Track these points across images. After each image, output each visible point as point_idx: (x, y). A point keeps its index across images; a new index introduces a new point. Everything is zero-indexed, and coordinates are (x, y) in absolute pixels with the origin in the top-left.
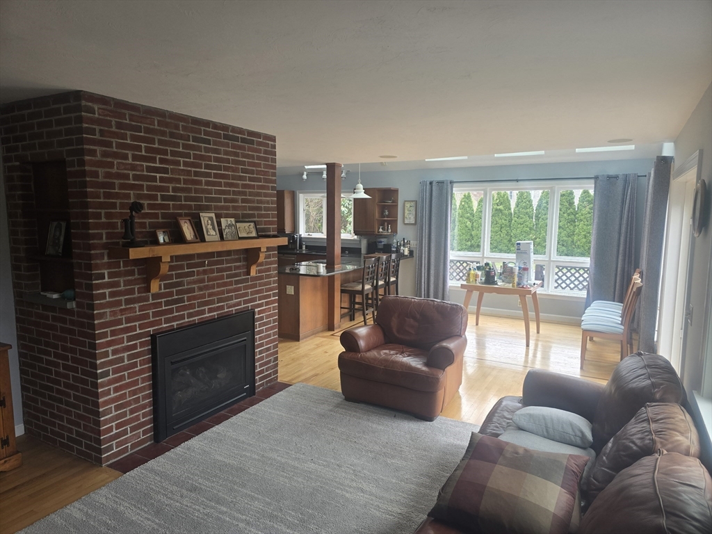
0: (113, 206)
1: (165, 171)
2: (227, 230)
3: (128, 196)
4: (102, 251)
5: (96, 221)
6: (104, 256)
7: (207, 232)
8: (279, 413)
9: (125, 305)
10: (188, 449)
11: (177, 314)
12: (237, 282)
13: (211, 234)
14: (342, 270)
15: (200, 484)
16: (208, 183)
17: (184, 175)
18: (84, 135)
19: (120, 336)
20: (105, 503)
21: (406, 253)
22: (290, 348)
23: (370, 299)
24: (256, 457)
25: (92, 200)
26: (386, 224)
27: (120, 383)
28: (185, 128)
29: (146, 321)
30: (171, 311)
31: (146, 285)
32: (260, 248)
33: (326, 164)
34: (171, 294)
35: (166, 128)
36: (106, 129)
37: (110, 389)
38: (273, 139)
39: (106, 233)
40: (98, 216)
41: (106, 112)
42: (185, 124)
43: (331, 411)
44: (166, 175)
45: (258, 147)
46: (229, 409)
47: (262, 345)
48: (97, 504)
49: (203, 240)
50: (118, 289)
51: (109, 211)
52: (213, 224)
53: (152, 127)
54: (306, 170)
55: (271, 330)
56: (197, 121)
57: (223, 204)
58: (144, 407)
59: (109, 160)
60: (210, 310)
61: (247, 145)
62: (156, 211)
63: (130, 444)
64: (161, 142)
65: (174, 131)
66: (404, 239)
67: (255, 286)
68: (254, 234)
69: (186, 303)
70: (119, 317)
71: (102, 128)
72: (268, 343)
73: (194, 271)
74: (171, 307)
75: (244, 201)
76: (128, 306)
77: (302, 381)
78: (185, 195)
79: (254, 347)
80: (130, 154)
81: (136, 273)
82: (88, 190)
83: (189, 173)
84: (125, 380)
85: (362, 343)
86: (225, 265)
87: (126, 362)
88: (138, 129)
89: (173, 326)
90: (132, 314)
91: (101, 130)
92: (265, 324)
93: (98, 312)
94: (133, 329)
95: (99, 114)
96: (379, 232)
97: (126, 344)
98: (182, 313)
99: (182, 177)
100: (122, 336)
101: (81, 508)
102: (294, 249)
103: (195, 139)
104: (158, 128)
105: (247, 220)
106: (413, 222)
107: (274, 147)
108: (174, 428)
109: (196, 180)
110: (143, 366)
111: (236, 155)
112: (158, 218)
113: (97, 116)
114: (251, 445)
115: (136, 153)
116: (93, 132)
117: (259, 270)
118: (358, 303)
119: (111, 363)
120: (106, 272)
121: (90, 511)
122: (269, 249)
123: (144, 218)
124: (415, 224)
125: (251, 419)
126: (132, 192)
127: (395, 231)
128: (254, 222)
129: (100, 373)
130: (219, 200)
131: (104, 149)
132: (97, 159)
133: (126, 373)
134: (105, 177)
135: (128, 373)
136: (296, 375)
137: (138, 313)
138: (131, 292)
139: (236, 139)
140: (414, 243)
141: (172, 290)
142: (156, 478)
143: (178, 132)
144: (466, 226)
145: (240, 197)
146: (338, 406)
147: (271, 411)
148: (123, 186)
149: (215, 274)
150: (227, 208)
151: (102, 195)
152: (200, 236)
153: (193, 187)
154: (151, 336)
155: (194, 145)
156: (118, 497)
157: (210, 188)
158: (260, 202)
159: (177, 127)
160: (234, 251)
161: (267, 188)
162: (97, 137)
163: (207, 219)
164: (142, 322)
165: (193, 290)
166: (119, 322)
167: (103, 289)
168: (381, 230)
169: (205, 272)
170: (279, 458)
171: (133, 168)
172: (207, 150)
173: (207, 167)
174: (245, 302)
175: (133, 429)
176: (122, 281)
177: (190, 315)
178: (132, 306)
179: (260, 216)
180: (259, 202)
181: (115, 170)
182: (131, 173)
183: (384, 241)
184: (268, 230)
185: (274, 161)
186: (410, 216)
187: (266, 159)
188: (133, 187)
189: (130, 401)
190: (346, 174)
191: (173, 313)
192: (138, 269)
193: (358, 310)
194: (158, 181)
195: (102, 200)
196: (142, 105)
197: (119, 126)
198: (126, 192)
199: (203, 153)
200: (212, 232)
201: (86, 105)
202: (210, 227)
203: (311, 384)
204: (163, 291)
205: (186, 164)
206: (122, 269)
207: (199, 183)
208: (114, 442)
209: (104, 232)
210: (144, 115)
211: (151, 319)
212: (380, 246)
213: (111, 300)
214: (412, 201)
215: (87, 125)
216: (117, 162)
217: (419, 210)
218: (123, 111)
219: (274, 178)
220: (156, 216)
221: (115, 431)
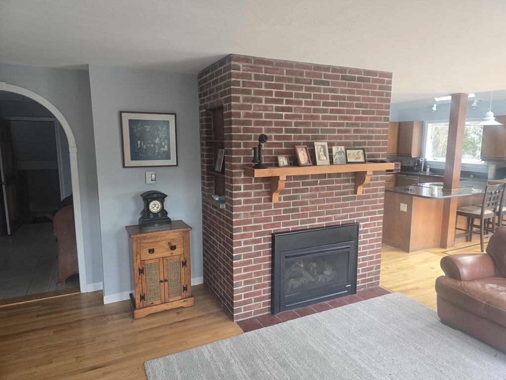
0: (249, 138)
1: (290, 109)
2: (337, 156)
3: (260, 130)
4: (240, 170)
5: (237, 149)
6: (241, 174)
7: (319, 157)
8: (372, 317)
9: (255, 210)
10: (291, 327)
11: (293, 220)
12: (344, 199)
13: (322, 158)
14: (459, 194)
15: (290, 361)
16: (324, 118)
17: (305, 112)
18: (232, 87)
19: (249, 232)
20: (225, 352)
22: (398, 257)
23: (491, 223)
24: (341, 353)
25: (235, 134)
27: (249, 266)
28: (308, 74)
29: (268, 223)
30: (288, 217)
31: (269, 197)
32: (366, 171)
33: (451, 95)
34: (289, 205)
35: (293, 75)
36: (248, 80)
37: (241, 269)
38: (389, 75)
39: (244, 158)
40: (239, 145)
41: (248, 68)
42: (308, 71)
43: (423, 329)
44: (290, 113)
45: (373, 84)
46: (331, 300)
47: (365, 253)
48: (220, 351)
49: (315, 163)
50: (249, 198)
51: (247, 141)
52: (324, 151)
53: (281, 76)
54: (436, 102)
55: (375, 242)
56: (318, 68)
57: (336, 134)
58: (264, 286)
59: (248, 103)
60: (320, 220)
61: (362, 83)
62: (280, 141)
63: (253, 310)
64: (288, 87)
65: (299, 77)
67: (361, 203)
68: (362, 160)
69: (300, 213)
70: (250, 218)
71: (244, 80)
72: (370, 253)
73: (308, 188)
74: (288, 214)
75: (355, 131)
76: (256, 211)
77: (401, 292)
78: (304, 128)
79: (356, 255)
80: (264, 98)
81: (263, 187)
82: (233, 126)
83: (308, 110)
84: (252, 264)
85: (464, 272)
86: (334, 185)
87: (253, 251)
88: (271, 79)
89: (289, 229)
90: (259, 217)
91: (243, 82)
92: (368, 236)
93: (236, 213)
94: (259, 228)
95: (243, 70)
97: (253, 238)
98: (296, 220)
99: (303, 114)
100: (252, 232)
101: (210, 350)
102: (417, 171)
103: (316, 82)
104: (287, 76)
105: (358, 147)
107: (390, 82)
108: (286, 306)
109: (314, 115)
110: (265, 255)
111: (352, 92)
112: (282, 147)
113: (241, 71)
114: (339, 340)
115: (268, 97)
116: (238, 84)
117: (366, 190)
118: (477, 226)
119: (243, 250)
120: (242, 185)
121: (214, 355)
122: (375, 173)
123: (271, 147)
125: (346, 316)
126: (263, 127)
128: (364, 149)
129: (235, 256)
130: (333, 131)
131: (245, 96)
132: (240, 103)
133: (253, 259)
134: (244, 117)
135: (254, 259)
136: (398, 284)
137: (263, 217)
138: (259, 201)
139: (353, 79)
141: (289, 201)
142: (262, 344)
143: (302, 78)
145: (353, 128)
146: (432, 326)
147: (365, 313)
148: (257, 123)
149: (326, 192)
150: (340, 138)
151: (242, 130)
152: (313, 160)
153: (312, 121)
154: (272, 234)
155: (315, 87)
156: (233, 350)
157: (326, 121)
158: (372, 132)
159: (301, 74)
160: (344, 173)
161: (380, 119)
162: (241, 87)
163: (320, 147)
164: (266, 223)
165: (306, 203)
166: (249, 222)
167: (239, 197)
169: (317, 189)
170: (360, 362)
171: (266, 109)
172: (325, 90)
173: (325, 104)
174: (351, 216)
175: (256, 300)
176: (253, 193)
177: (303, 222)
178: (259, 211)
179: (370, 144)
180: (370, 132)
181: (252, 111)
182: (264, 113)
184: (378, 156)
185: (389, 95)
187: (381, 94)
188: (264, 123)
189: (255, 279)
190: (478, 103)
191: (289, 219)
192: (265, 185)
193: (475, 233)
194: (284, 118)
195: (242, 134)
196: (275, 60)
197: (257, 77)
198: (259, 127)
199: (322, 93)
200: (323, 158)
201: (234, 65)
202: (322, 153)
203: (409, 296)
204: (282, 202)
205: (307, 103)
206: (253, 183)
207: (317, 118)
208: (243, 307)
209: (242, 157)
210: (276, 67)
211: (273, 222)
213: (245, 205)
215: (234, 79)
216: (254, 105)
218: (261, 66)
219: (387, 110)
220: (280, 145)
221: (243, 299)
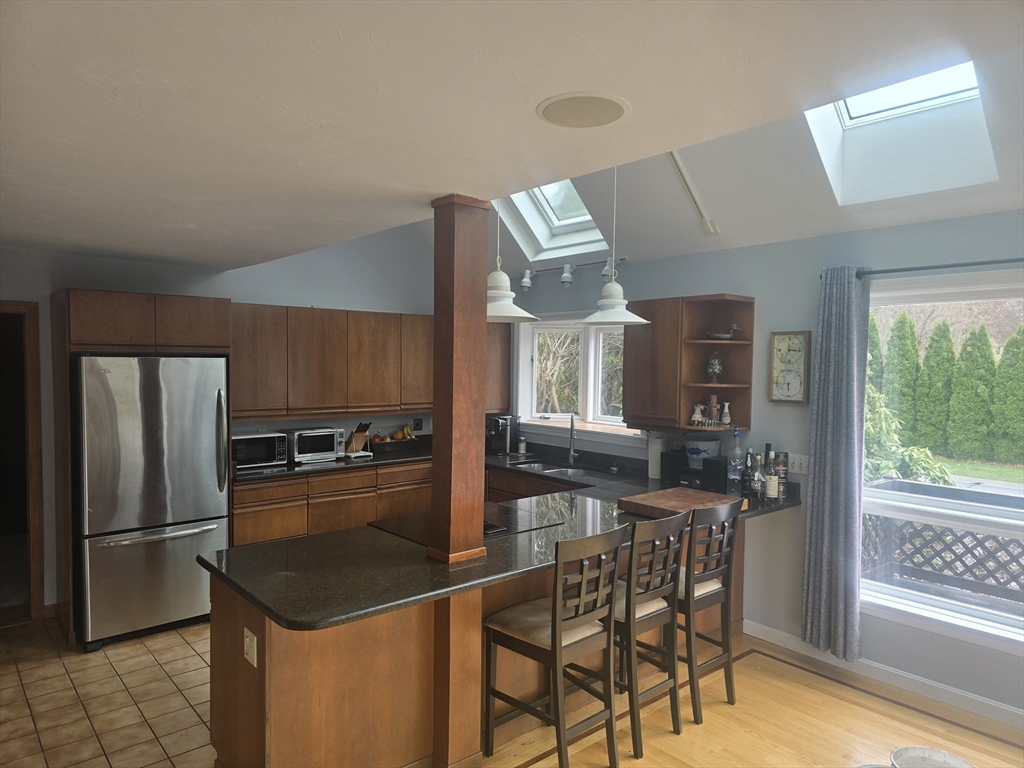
21: (774, 488)
26: (714, 399)
66: (768, 447)
96: (691, 423)
106: (799, 397)
124: (806, 401)
127: (742, 420)
140: (799, 462)
144: (977, 395)
168: (697, 417)
183: (709, 449)
186: (791, 378)
212: (696, 463)
214: (796, 333)
217: (816, 361)
